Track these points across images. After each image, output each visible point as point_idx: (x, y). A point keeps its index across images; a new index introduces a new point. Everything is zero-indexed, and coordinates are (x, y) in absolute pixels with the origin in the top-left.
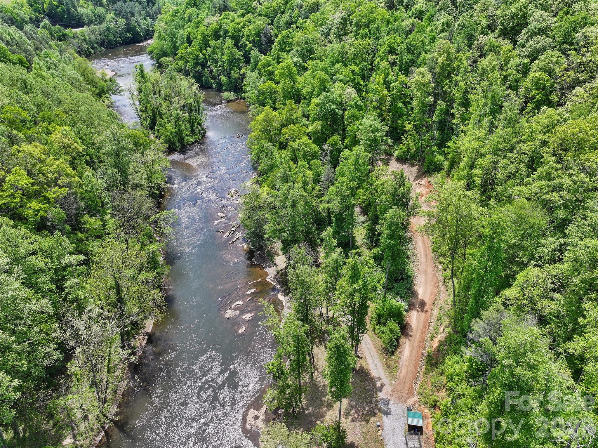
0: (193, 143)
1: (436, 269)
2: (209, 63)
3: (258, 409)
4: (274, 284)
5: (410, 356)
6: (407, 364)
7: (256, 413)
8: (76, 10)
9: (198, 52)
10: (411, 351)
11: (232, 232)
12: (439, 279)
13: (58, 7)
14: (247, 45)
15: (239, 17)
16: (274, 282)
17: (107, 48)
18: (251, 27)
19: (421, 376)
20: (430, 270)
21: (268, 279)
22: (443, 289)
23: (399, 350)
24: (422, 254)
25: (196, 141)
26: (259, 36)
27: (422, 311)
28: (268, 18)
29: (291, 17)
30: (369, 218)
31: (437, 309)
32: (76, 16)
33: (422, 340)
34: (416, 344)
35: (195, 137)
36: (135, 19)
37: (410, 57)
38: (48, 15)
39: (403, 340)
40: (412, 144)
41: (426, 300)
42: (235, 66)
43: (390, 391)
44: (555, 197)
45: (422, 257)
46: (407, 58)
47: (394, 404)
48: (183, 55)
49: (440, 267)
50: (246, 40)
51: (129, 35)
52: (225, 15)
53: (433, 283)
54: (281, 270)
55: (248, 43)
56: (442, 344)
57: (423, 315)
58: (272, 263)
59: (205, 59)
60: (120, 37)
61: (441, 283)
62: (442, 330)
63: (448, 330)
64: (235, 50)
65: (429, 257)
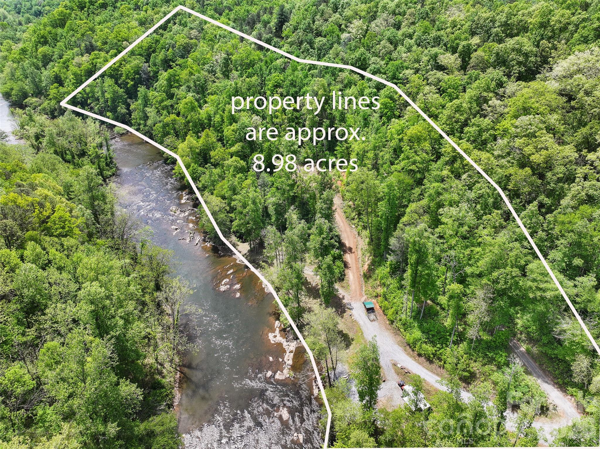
1: (351, 228)
2: (89, 101)
3: (274, 332)
5: (354, 277)
6: (354, 282)
7: (274, 334)
10: (353, 276)
12: (355, 233)
14: (128, 83)
15: (112, 57)
18: (128, 66)
19: (364, 286)
20: (348, 229)
22: (359, 238)
23: (347, 277)
25: (114, 174)
26: (139, 74)
27: (352, 253)
28: (143, 56)
29: (166, 55)
30: (296, 206)
31: (359, 250)
33: (358, 268)
34: (355, 271)
35: (112, 170)
37: (294, 89)
39: (347, 271)
40: (309, 151)
41: (352, 246)
42: (119, 102)
43: (349, 298)
44: (413, 167)
47: (354, 304)
48: (55, 95)
49: (353, 226)
50: (126, 78)
52: (95, 55)
53: (353, 237)
54: (245, 254)
55: (129, 81)
56: (369, 266)
57: (353, 255)
59: (83, 97)
61: (357, 236)
62: (367, 260)
63: (371, 258)
64: (117, 88)
65: (345, 222)
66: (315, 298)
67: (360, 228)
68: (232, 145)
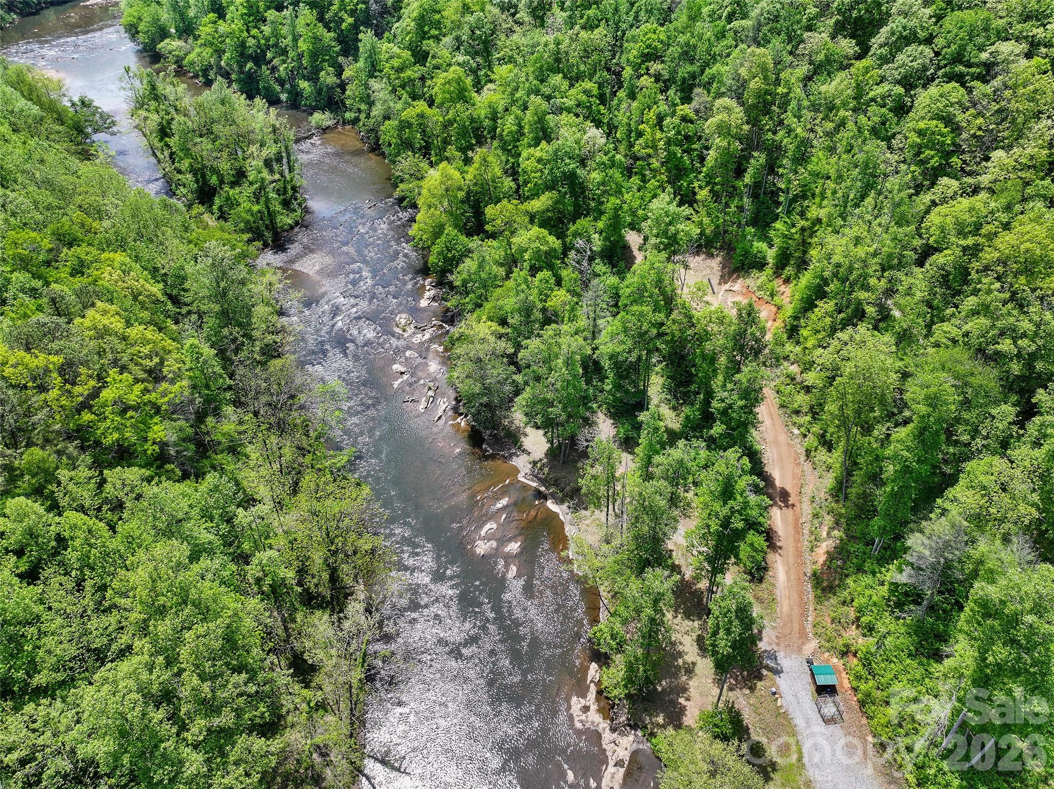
0: (292, 228)
1: (790, 435)
2: (269, 55)
3: (584, 696)
4: (535, 485)
5: (788, 581)
6: (787, 593)
7: (583, 702)
9: (242, 32)
10: (787, 573)
11: (431, 399)
12: (799, 451)
14: (343, 21)
16: (532, 480)
19: (811, 608)
20: (783, 438)
21: (521, 478)
22: (807, 466)
23: (770, 573)
24: (765, 413)
25: (297, 223)
26: (365, 2)
27: (787, 506)
31: (806, 499)
33: (799, 554)
34: (791, 560)
35: (293, 215)
39: (771, 557)
40: (706, 220)
41: (789, 488)
42: (324, 61)
43: (774, 638)
44: (1006, 345)
45: (766, 417)
46: (685, 70)
47: (785, 657)
49: (796, 431)
50: (341, 10)
53: (792, 460)
54: (541, 460)
55: (345, 16)
56: (831, 556)
57: (789, 512)
58: (519, 448)
59: (259, 46)
61: (803, 458)
62: (825, 534)
63: (836, 533)
64: (321, 30)
65: (775, 417)
66: (688, 616)
67: (812, 441)
68: (535, 195)
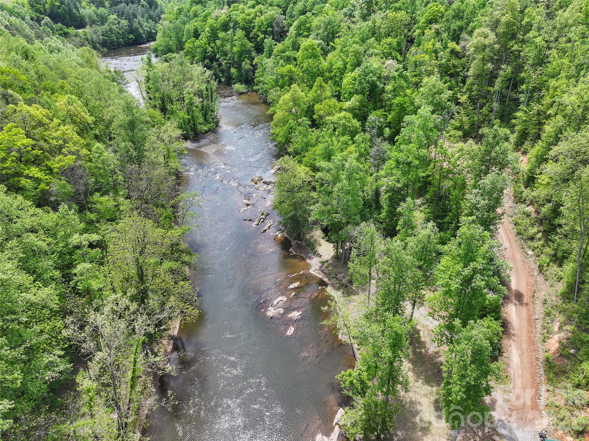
0: (206, 132)
1: (525, 254)
2: (218, 56)
4: (320, 276)
5: (522, 362)
6: (520, 373)
7: (326, 439)
8: (78, 11)
9: (206, 45)
10: (521, 356)
11: (262, 220)
12: (533, 267)
13: (59, 7)
14: (258, 36)
15: (249, 7)
16: (320, 274)
17: (109, 48)
18: (262, 18)
20: (518, 256)
21: (312, 271)
22: (540, 279)
23: (505, 355)
24: (504, 238)
25: (210, 130)
26: (272, 27)
27: (521, 304)
28: (281, 8)
29: (305, 6)
30: (427, 200)
31: (539, 303)
32: (78, 17)
33: (532, 342)
34: (525, 347)
35: (209, 125)
36: (137, 20)
37: (459, 23)
38: (49, 16)
39: (505, 342)
40: (465, 119)
41: (523, 291)
42: (245, 57)
43: (507, 409)
45: (505, 241)
46: (456, 24)
47: (518, 428)
48: (190, 50)
49: (530, 252)
50: (258, 31)
51: (131, 36)
52: (234, 7)
53: (527, 272)
54: (327, 261)
55: (259, 33)
56: (563, 346)
57: (524, 310)
58: (315, 253)
59: (213, 52)
60: (122, 38)
61: (536, 273)
62: (556, 328)
63: (569, 327)
64: (246, 40)
65: (513, 241)
66: (428, 381)
67: (544, 258)
